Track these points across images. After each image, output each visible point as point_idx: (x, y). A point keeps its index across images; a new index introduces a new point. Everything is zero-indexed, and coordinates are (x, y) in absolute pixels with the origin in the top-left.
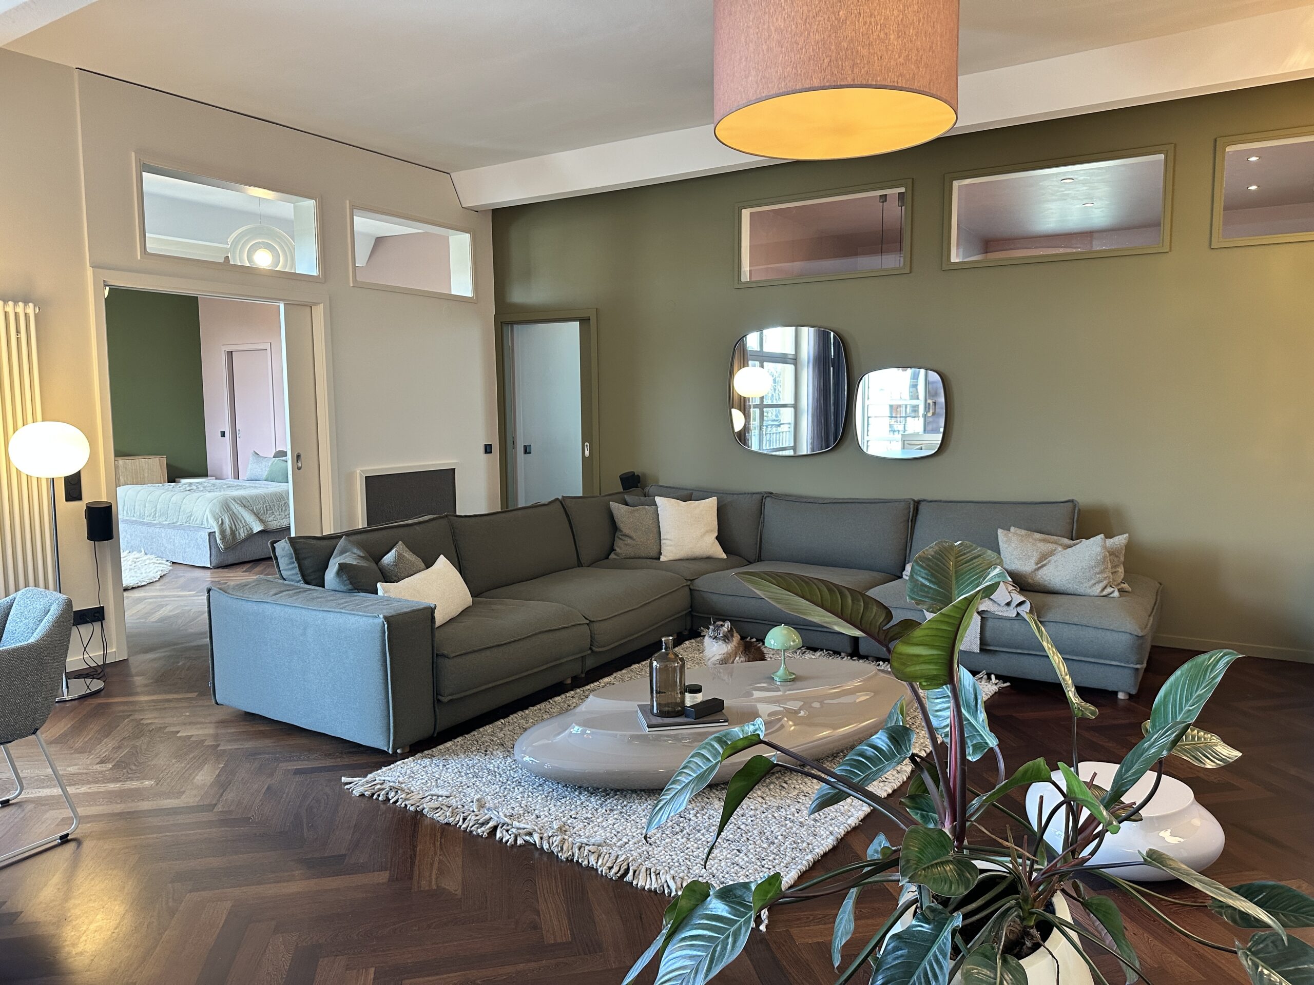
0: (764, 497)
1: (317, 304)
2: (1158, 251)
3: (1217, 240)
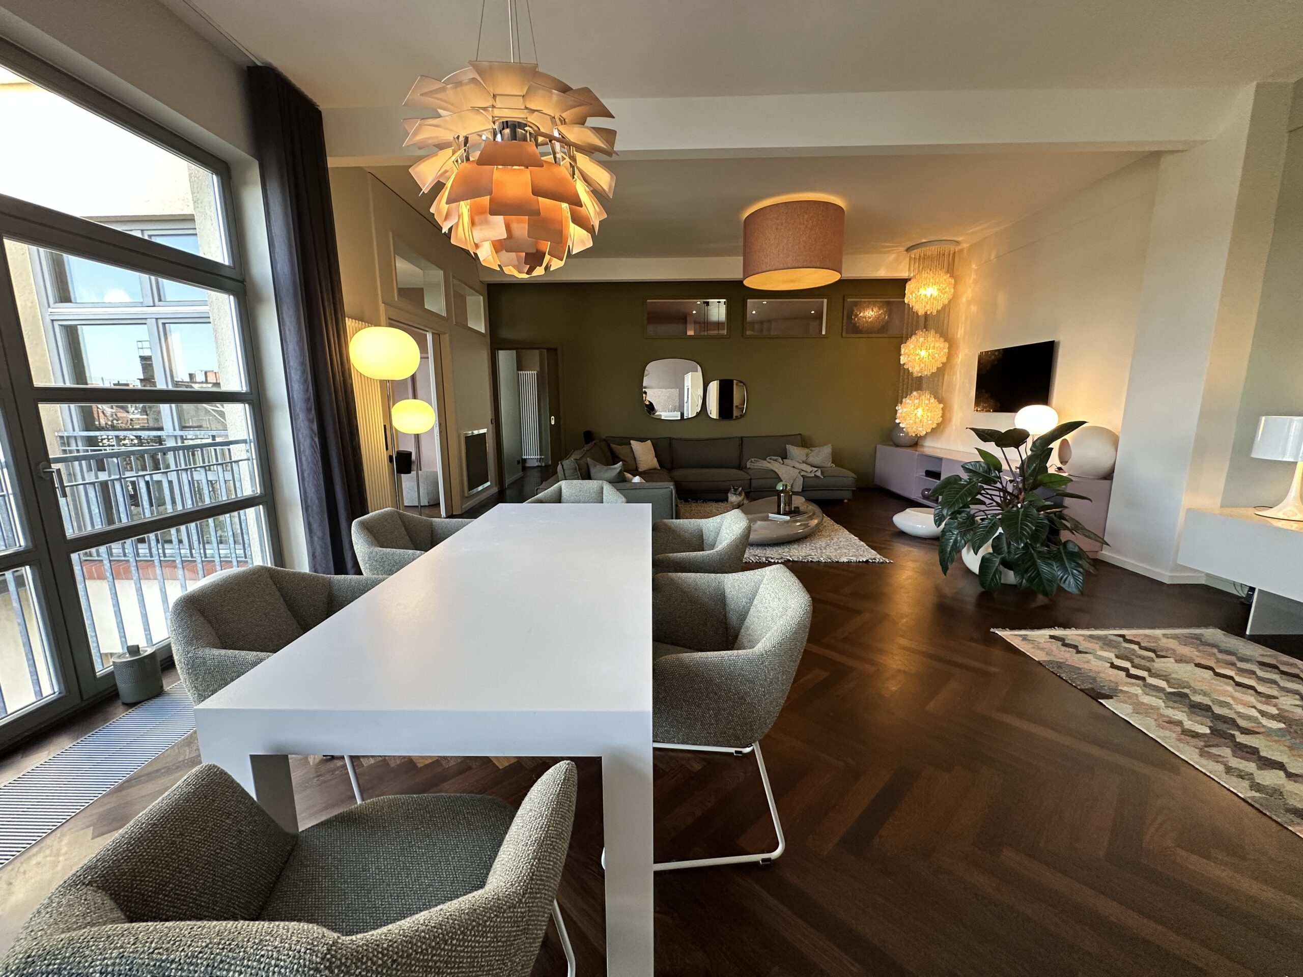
0: (671, 439)
1: (445, 333)
2: (824, 337)
3: (844, 335)
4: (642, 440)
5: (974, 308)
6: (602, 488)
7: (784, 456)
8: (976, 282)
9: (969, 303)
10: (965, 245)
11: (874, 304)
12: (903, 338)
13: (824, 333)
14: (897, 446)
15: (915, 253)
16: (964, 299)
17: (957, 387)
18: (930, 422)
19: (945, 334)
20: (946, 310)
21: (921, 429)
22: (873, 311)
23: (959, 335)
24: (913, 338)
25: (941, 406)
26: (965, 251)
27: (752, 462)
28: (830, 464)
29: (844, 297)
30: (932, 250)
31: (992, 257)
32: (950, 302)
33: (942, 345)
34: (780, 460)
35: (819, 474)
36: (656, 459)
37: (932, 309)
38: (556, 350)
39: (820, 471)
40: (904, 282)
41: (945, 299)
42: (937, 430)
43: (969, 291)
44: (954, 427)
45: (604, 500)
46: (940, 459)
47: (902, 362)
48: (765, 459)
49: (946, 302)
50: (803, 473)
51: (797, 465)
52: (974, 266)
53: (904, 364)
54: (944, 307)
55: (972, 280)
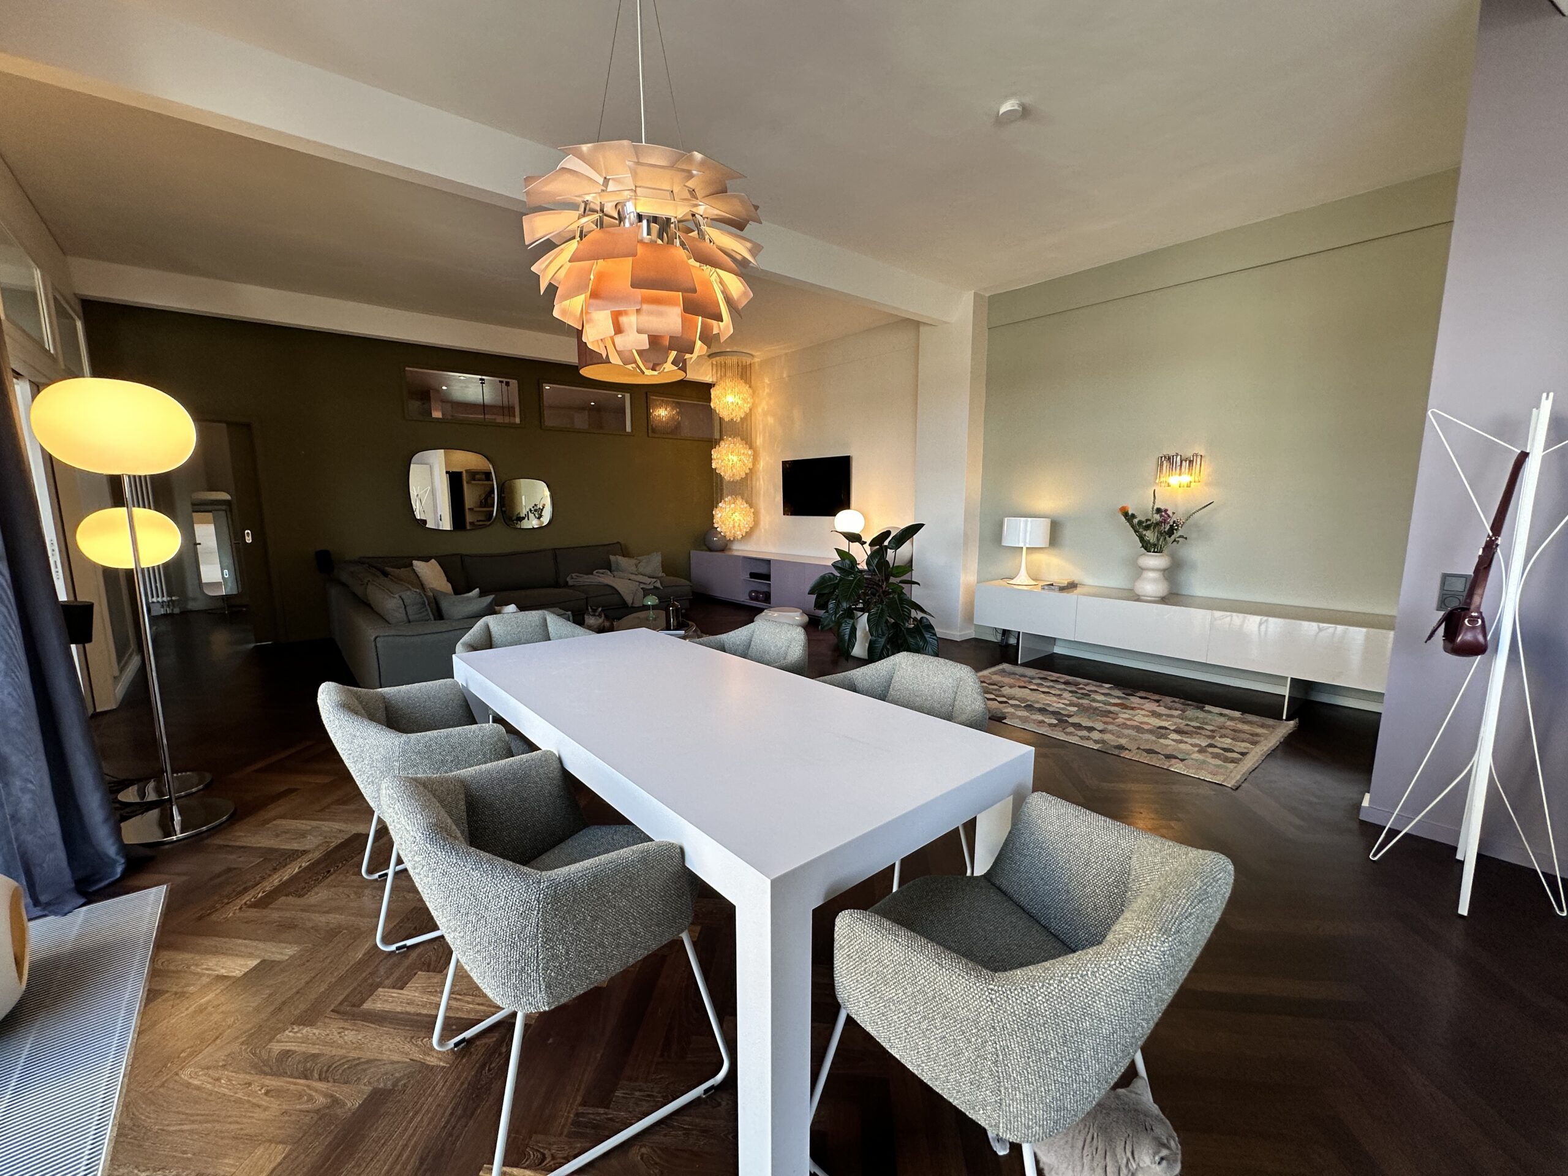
0: (462, 556)
2: (629, 435)
3: (650, 435)
4: (426, 559)
5: (770, 420)
6: (546, 620)
7: (608, 566)
8: (770, 395)
9: (765, 414)
10: (756, 360)
11: (667, 403)
12: (713, 443)
13: (628, 429)
14: (710, 550)
15: (714, 360)
16: (760, 410)
17: (762, 492)
18: (747, 526)
19: (748, 441)
20: (747, 417)
21: (738, 533)
22: (666, 409)
23: (758, 443)
24: (722, 443)
25: (752, 510)
26: (757, 364)
27: (572, 578)
28: (661, 574)
29: (646, 393)
30: (733, 360)
31: (785, 376)
32: (751, 410)
33: (750, 452)
34: (609, 573)
35: (658, 585)
36: (449, 585)
37: (738, 415)
38: (248, 426)
39: (659, 581)
40: (709, 386)
41: (746, 407)
42: (748, 535)
43: (764, 403)
44: (763, 530)
45: (551, 637)
46: (768, 562)
47: (713, 467)
48: (592, 574)
49: (748, 411)
50: (642, 586)
51: (633, 577)
52: (767, 381)
53: (715, 469)
54: (747, 415)
55: (765, 394)
